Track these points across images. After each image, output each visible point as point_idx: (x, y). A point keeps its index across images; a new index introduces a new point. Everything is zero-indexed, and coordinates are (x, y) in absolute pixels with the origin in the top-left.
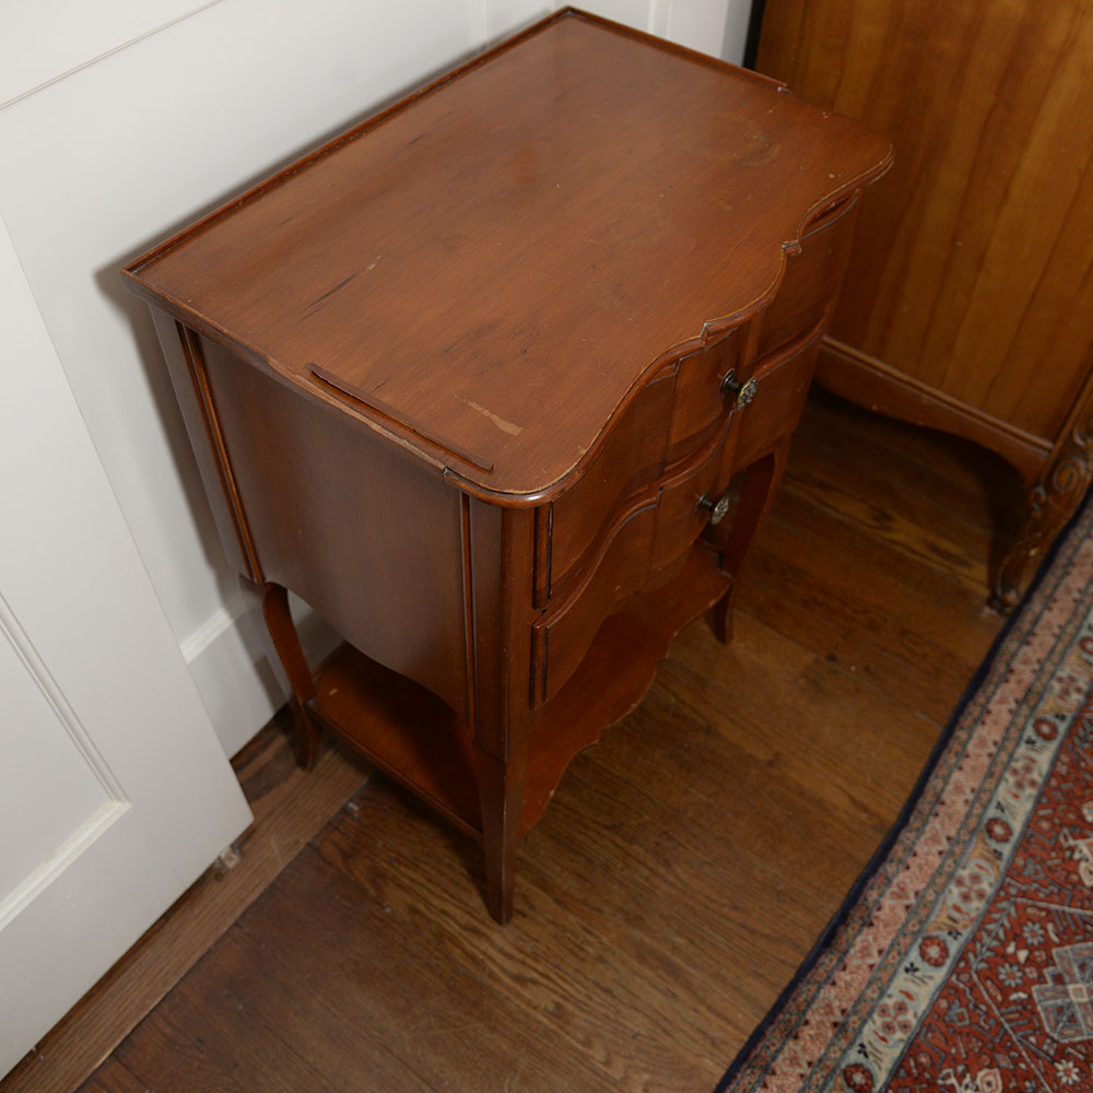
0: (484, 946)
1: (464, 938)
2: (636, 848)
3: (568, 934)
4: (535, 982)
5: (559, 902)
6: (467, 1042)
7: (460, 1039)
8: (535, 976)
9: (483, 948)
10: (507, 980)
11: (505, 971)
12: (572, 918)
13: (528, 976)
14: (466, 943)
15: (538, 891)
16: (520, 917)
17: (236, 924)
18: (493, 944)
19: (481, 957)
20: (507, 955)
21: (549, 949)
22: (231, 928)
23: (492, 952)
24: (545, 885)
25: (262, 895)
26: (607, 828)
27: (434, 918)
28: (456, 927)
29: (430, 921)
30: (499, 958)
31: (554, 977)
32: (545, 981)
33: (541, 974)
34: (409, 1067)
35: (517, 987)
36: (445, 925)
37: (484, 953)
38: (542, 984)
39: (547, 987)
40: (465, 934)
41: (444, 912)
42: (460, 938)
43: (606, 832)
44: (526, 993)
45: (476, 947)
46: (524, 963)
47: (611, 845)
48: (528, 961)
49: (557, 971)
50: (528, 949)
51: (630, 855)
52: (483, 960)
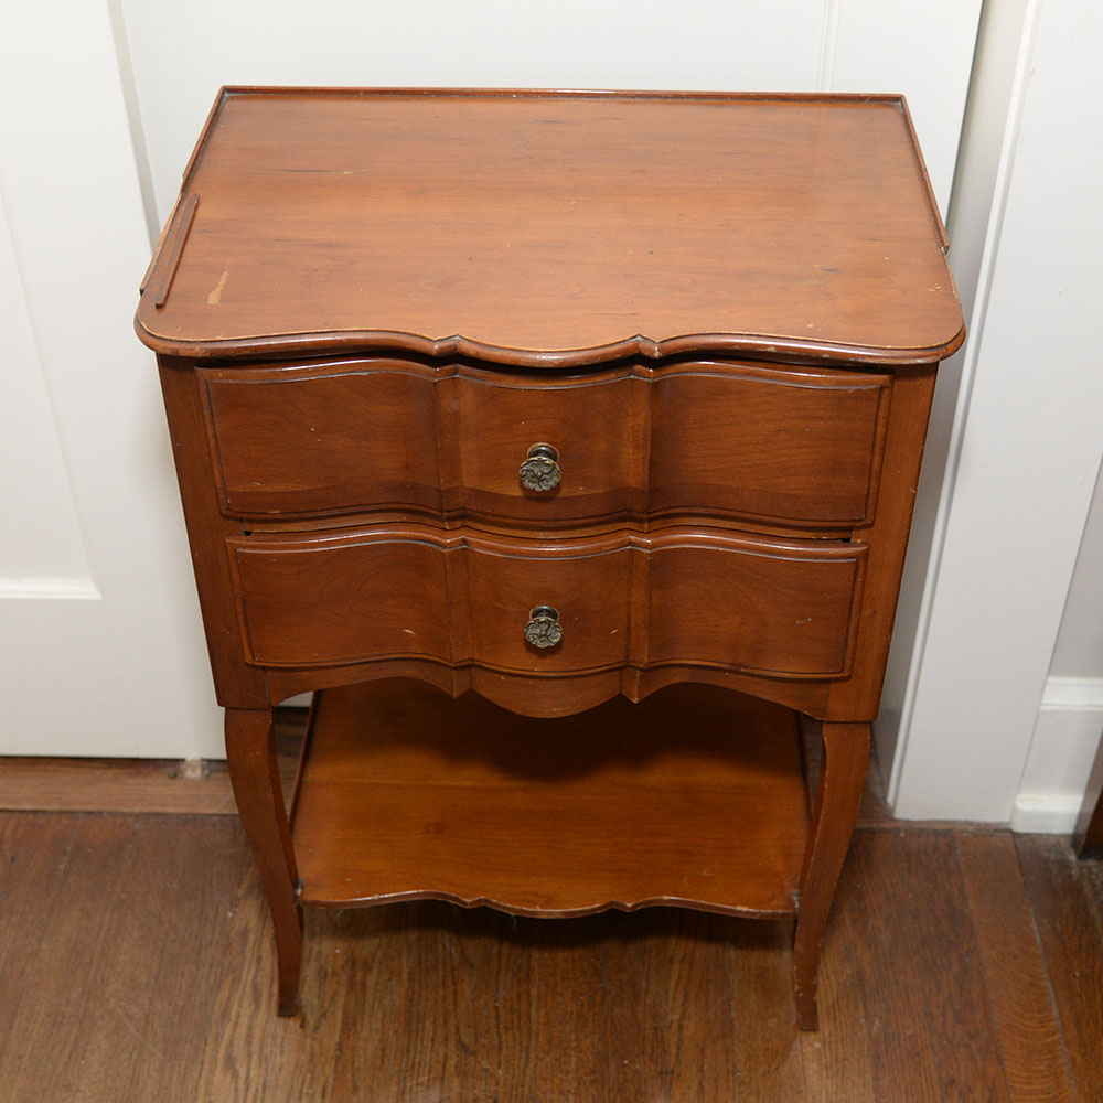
0: (247, 1011)
1: (244, 992)
2: (456, 1082)
3: (308, 1076)
4: (235, 1076)
5: (340, 1047)
6: (135, 1055)
7: (135, 1046)
8: (242, 1074)
9: (242, 1012)
10: (222, 1050)
11: (231, 1044)
12: (329, 1070)
13: (238, 1067)
14: (238, 996)
15: (339, 1025)
16: (298, 1024)
17: (137, 816)
18: (252, 1018)
19: (233, 1017)
20: (249, 1036)
21: (281, 1068)
22: (131, 814)
23: (244, 1021)
24: (349, 1025)
25: (180, 815)
26: (459, 1041)
27: (248, 955)
28: (250, 978)
29: (243, 952)
30: (242, 1031)
31: (252, 1090)
32: (241, 1085)
33: (248, 1076)
34: (81, 1023)
35: (221, 1062)
36: (246, 968)
37: (238, 1016)
38: (236, 1083)
39: (236, 1090)
40: (249, 990)
41: (259, 959)
42: (241, 987)
43: (452, 1044)
44: (218, 1075)
45: (240, 1004)
46: (250, 1055)
47: (441, 1057)
48: (255, 1058)
49: (260, 1089)
50: (267, 1051)
51: (442, 1082)
52: (230, 1020)
